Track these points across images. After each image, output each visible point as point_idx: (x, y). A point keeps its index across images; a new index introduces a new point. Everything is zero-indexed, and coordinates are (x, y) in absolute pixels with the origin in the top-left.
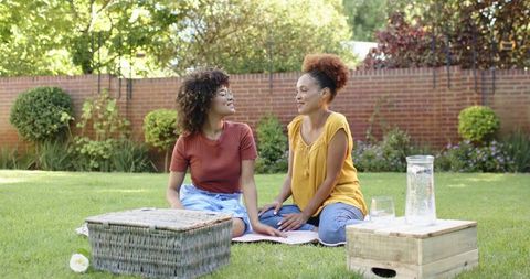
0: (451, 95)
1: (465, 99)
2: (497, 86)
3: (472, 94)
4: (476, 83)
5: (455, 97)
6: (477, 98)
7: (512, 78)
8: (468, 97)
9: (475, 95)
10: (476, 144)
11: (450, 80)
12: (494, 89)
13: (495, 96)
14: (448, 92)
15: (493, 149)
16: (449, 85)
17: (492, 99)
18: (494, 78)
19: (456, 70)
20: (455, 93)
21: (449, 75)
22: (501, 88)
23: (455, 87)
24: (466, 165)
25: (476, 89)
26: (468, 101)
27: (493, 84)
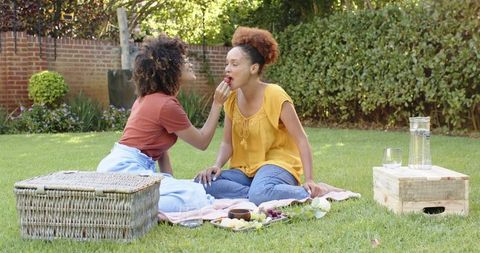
0: (19, 59)
1: (31, 64)
2: (58, 53)
3: (37, 59)
4: (41, 50)
5: (21, 62)
6: (42, 64)
7: (71, 47)
8: (34, 62)
9: (41, 61)
10: (49, 106)
11: (16, 45)
12: (55, 55)
13: (57, 62)
14: (15, 56)
15: (65, 110)
16: (16, 50)
17: (54, 65)
18: (55, 46)
19: (22, 36)
20: (22, 58)
21: (15, 40)
22: (61, 55)
23: (21, 52)
24: (41, 126)
25: (41, 55)
26: (34, 66)
27: (55, 51)
